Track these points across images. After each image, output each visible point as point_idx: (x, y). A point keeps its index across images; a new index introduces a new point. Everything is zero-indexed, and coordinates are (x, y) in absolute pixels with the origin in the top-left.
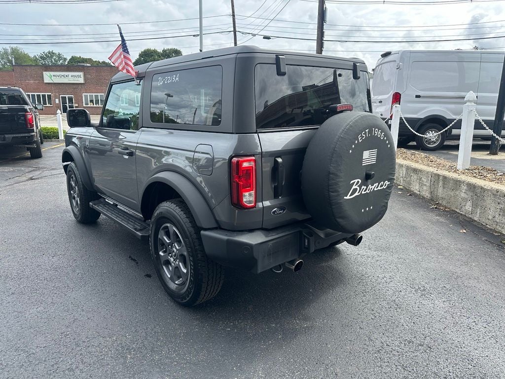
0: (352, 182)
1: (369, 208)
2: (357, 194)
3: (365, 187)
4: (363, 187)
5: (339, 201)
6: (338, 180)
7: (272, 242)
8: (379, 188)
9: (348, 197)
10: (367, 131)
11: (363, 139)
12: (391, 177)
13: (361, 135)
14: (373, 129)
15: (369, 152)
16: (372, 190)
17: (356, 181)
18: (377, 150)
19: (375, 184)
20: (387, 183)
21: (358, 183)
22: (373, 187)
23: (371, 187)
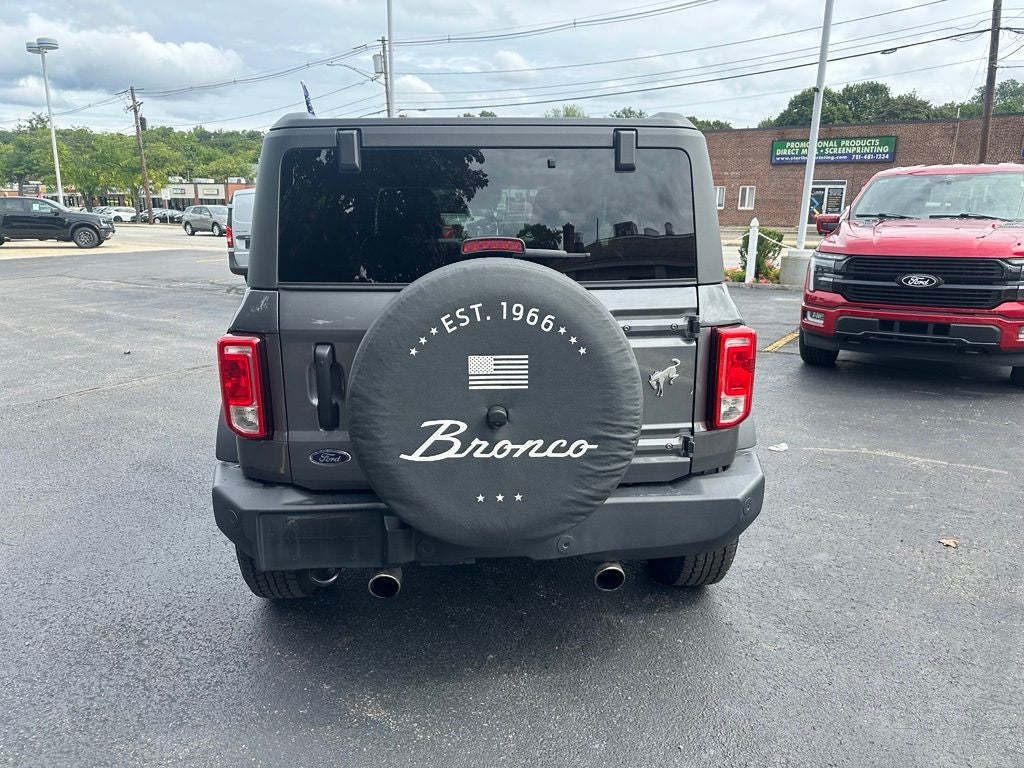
0: (426, 424)
1: (509, 498)
2: (451, 454)
3: (485, 444)
4: (476, 442)
5: (381, 462)
6: (373, 412)
7: (298, 518)
8: (549, 453)
9: (416, 457)
10: (476, 307)
11: (462, 325)
12: (604, 434)
13: (453, 317)
14: (504, 304)
15: (495, 360)
16: (517, 455)
17: (447, 423)
18: (527, 357)
19: (530, 443)
20: (586, 446)
21: (453, 429)
22: (523, 448)
23: (510, 447)
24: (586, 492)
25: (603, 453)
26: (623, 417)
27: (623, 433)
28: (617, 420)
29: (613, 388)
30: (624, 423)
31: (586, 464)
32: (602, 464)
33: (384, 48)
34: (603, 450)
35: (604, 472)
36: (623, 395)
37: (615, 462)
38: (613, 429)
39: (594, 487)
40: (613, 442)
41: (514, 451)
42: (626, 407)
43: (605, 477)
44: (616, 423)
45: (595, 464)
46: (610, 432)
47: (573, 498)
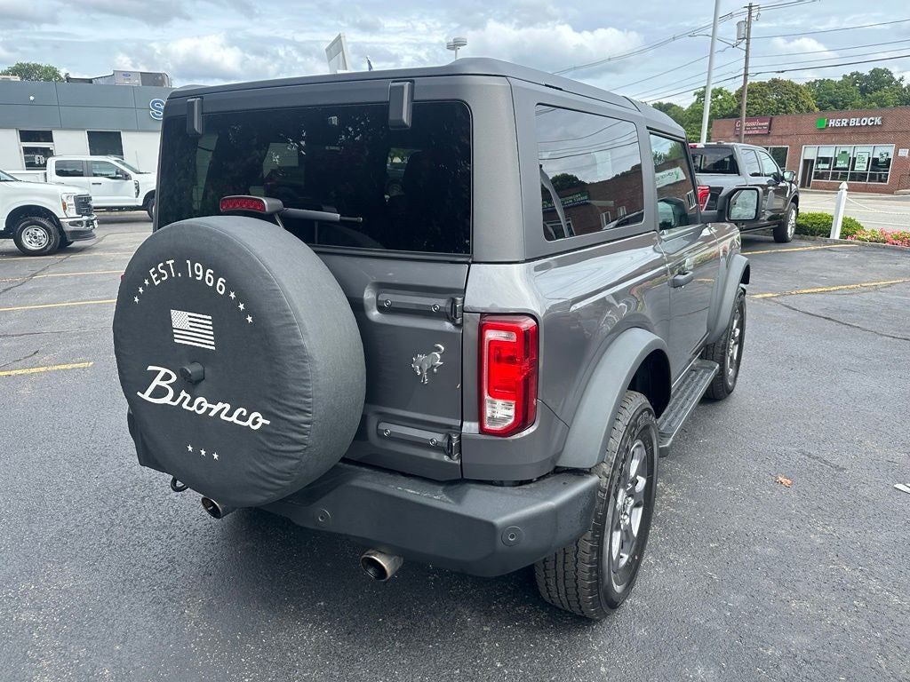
2: (167, 400)
3: (189, 397)
4: (183, 393)
8: (234, 419)
9: (146, 396)
10: (170, 262)
11: (163, 279)
12: (274, 411)
13: (156, 271)
14: (188, 262)
15: (190, 316)
16: (212, 414)
17: (163, 371)
18: (210, 318)
19: (220, 406)
20: (261, 421)
21: (167, 377)
22: (216, 408)
23: (206, 405)
24: (263, 467)
25: (274, 431)
26: (288, 396)
27: (292, 414)
28: (285, 399)
29: (277, 363)
30: (290, 404)
31: (261, 438)
32: (275, 443)
33: (750, 14)
34: (273, 427)
35: (277, 451)
36: (288, 373)
37: (288, 443)
38: (280, 407)
39: (270, 464)
40: (281, 421)
41: (209, 410)
42: (291, 386)
43: (280, 457)
44: (283, 401)
45: (268, 440)
46: (278, 410)
47: (254, 471)
